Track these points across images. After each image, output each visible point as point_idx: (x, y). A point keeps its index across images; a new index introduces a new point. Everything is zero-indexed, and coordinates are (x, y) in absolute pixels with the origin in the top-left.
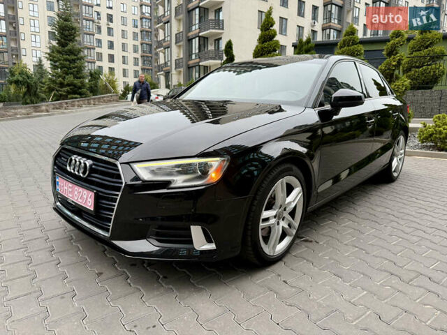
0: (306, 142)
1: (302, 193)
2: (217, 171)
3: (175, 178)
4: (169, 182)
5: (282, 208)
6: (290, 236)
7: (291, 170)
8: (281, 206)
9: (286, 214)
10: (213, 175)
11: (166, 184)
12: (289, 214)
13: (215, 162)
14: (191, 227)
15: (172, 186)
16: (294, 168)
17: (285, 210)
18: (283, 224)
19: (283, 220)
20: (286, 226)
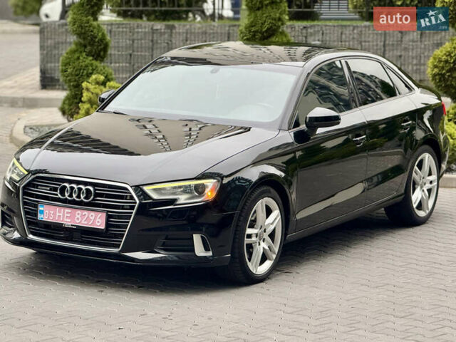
0: (282, 166)
1: (280, 217)
2: (212, 190)
3: (180, 197)
4: (176, 200)
5: (263, 229)
6: (270, 260)
7: (270, 192)
8: (261, 227)
9: (266, 236)
10: (209, 194)
11: (173, 202)
12: (269, 236)
13: (210, 184)
14: (194, 235)
15: (178, 203)
16: (272, 190)
17: (265, 231)
18: (264, 245)
19: (264, 241)
20: (267, 248)
